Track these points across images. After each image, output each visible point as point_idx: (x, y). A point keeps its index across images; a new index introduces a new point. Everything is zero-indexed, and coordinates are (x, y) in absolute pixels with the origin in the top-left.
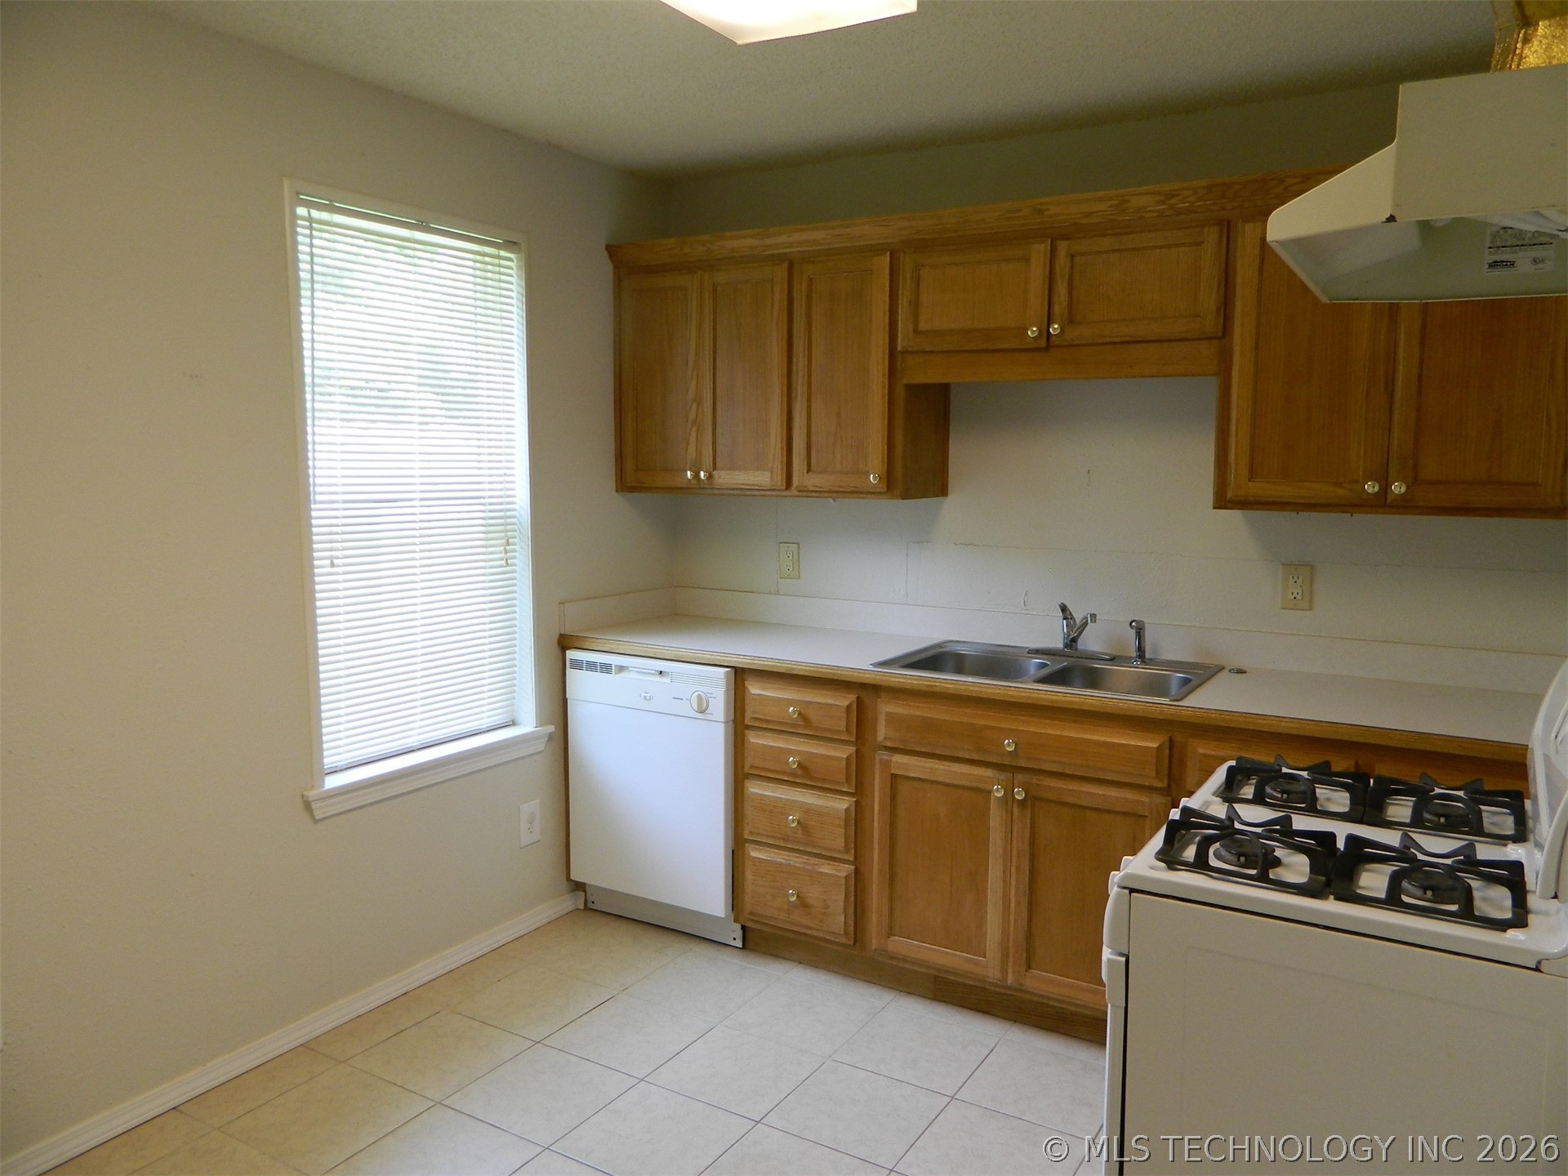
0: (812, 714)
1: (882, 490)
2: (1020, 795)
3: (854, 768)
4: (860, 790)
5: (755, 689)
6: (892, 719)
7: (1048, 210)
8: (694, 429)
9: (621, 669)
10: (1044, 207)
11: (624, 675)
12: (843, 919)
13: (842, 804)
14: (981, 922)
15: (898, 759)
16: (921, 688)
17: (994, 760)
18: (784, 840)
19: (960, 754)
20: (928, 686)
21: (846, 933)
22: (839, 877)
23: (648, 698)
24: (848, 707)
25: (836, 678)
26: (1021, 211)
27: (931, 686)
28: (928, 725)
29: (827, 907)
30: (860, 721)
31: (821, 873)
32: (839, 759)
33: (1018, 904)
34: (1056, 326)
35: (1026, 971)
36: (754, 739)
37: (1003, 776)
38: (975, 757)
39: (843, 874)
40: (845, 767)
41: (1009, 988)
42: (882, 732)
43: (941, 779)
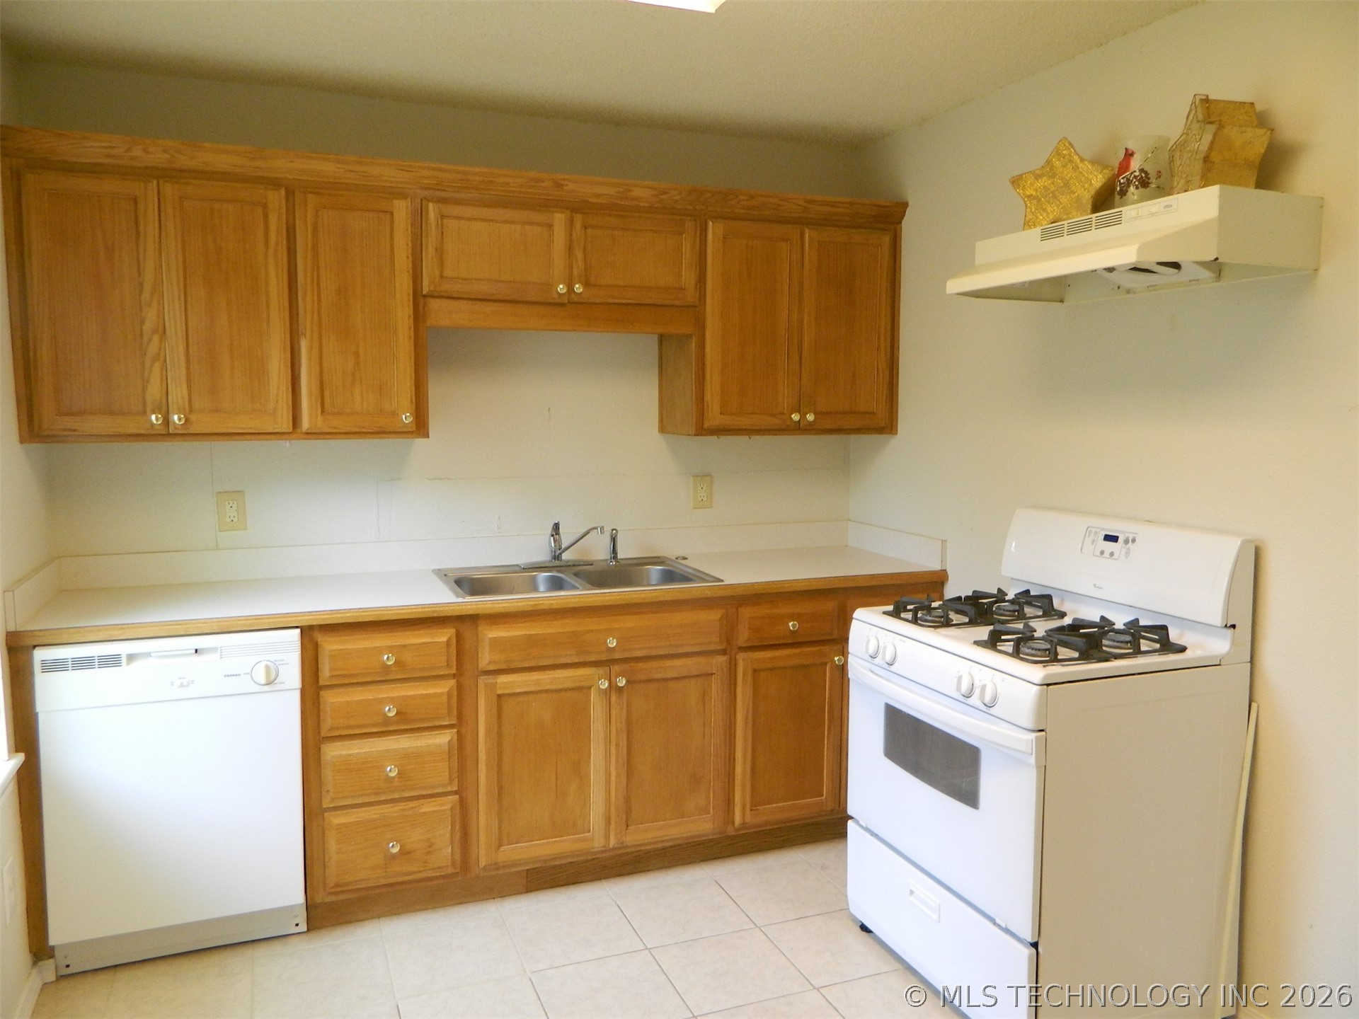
0: (408, 657)
1: (411, 430)
2: (622, 682)
3: (455, 699)
4: (461, 719)
5: (330, 645)
6: (495, 643)
7: (567, 185)
8: (157, 365)
9: (131, 658)
10: (566, 183)
11: (137, 664)
12: (450, 850)
13: (443, 739)
14: (585, 804)
15: (502, 679)
16: (526, 609)
17: (592, 658)
18: (376, 794)
19: (563, 661)
20: (532, 606)
21: (453, 863)
22: (444, 810)
23: (185, 684)
24: (448, 643)
25: (435, 615)
26: (543, 182)
27: (536, 605)
28: (532, 641)
29: (431, 845)
30: (462, 653)
31: (425, 813)
32: (441, 694)
33: (618, 775)
34: (577, 286)
35: (626, 829)
36: (332, 699)
37: (601, 671)
38: (576, 660)
39: (449, 806)
40: (446, 700)
41: (614, 849)
42: (486, 659)
43: (548, 687)
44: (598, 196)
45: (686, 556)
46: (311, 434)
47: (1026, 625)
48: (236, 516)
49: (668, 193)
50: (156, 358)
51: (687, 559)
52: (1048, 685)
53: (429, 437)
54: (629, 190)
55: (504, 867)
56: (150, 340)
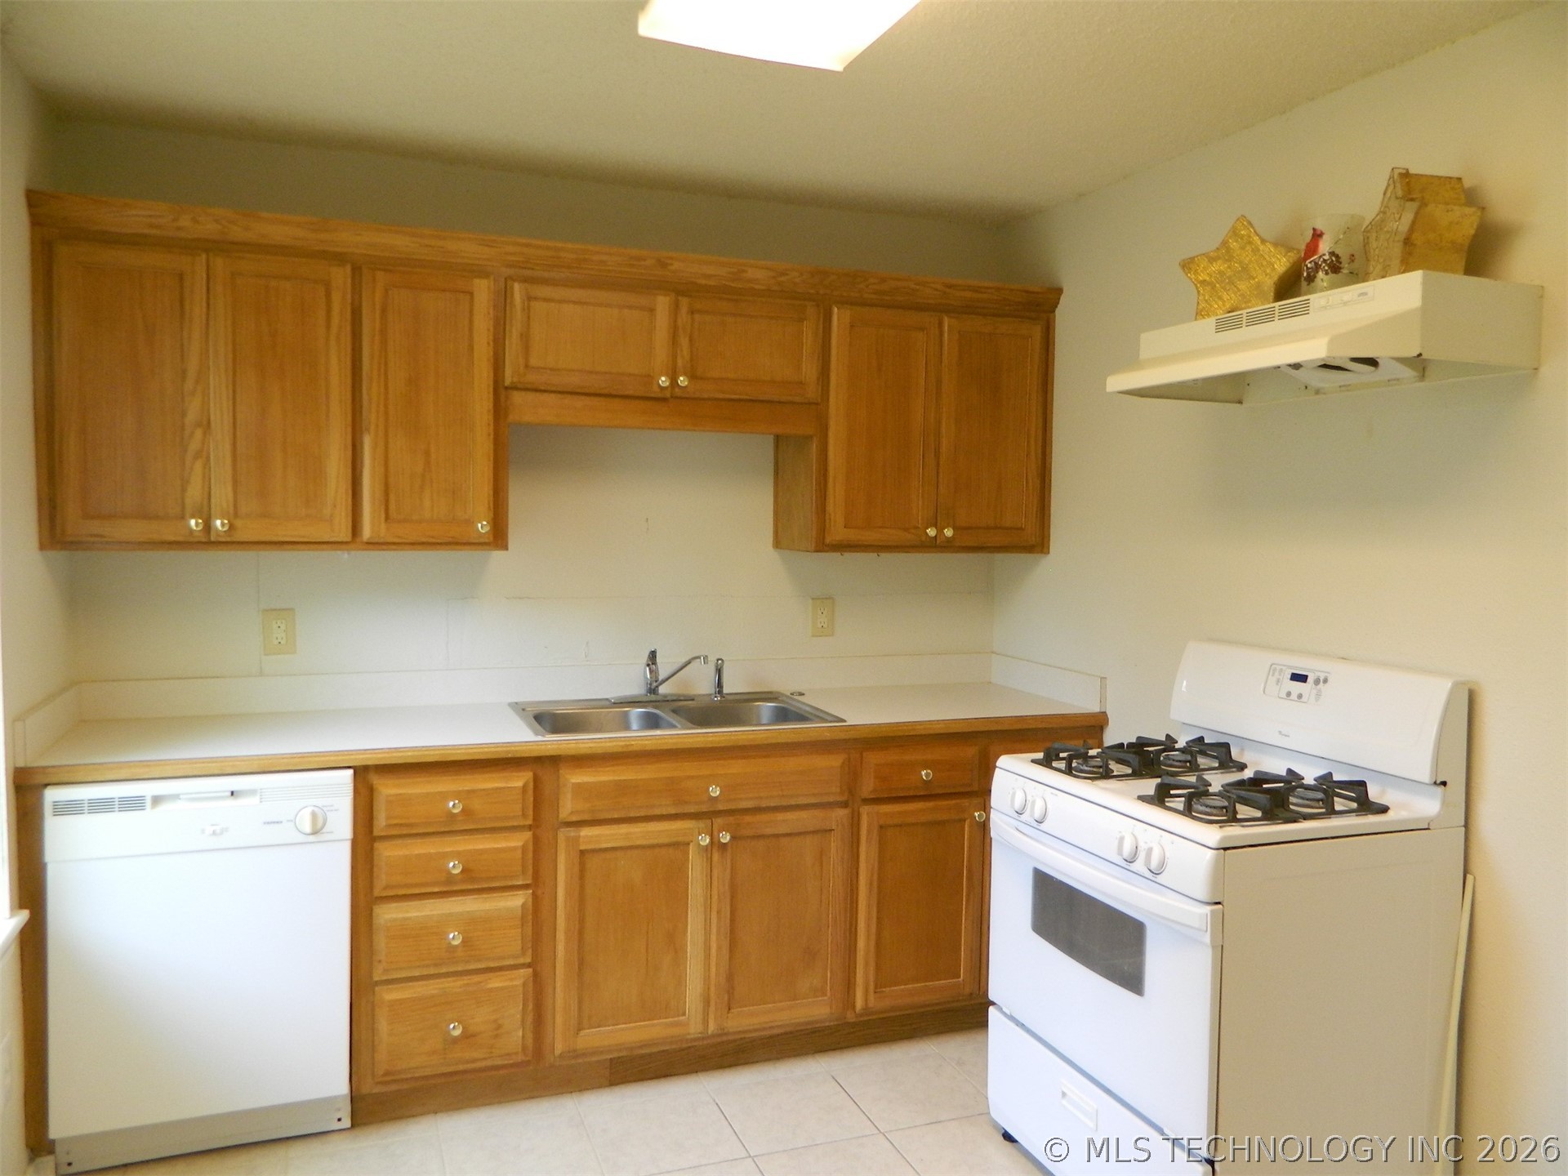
0: (476, 805)
1: (487, 541)
2: (725, 838)
3: (530, 855)
4: (537, 880)
5: (387, 789)
6: (579, 788)
7: (671, 264)
9: (157, 800)
10: (669, 262)
11: (164, 808)
12: (520, 1034)
13: (516, 901)
14: (680, 981)
15: (586, 832)
16: (615, 750)
17: (692, 809)
18: (436, 965)
19: (657, 812)
20: (622, 747)
21: (524, 1048)
22: (517, 986)
23: (218, 831)
24: (525, 787)
25: (510, 755)
26: (645, 260)
27: (627, 746)
28: (622, 788)
29: (499, 1027)
30: (540, 800)
31: (491, 990)
32: (514, 849)
33: (719, 948)
34: (681, 378)
35: (728, 1013)
36: (388, 853)
37: (701, 824)
38: (673, 811)
39: (519, 982)
40: (520, 856)
41: (713, 1036)
42: (568, 807)
43: (638, 842)
44: (709, 277)
45: (803, 692)
46: (373, 545)
47: (1200, 778)
48: (284, 638)
49: (787, 274)
50: (198, 455)
51: (803, 694)
52: (1225, 849)
53: (507, 549)
54: (744, 271)
55: (584, 1055)
56: (192, 433)
